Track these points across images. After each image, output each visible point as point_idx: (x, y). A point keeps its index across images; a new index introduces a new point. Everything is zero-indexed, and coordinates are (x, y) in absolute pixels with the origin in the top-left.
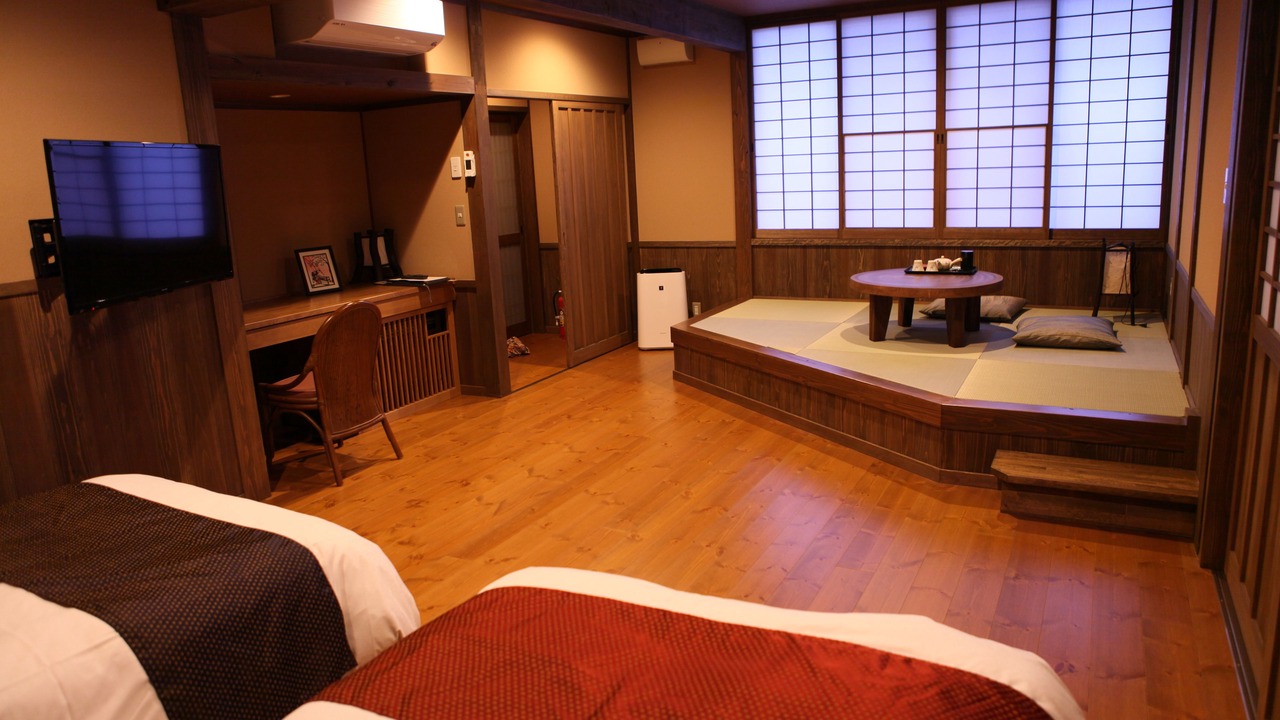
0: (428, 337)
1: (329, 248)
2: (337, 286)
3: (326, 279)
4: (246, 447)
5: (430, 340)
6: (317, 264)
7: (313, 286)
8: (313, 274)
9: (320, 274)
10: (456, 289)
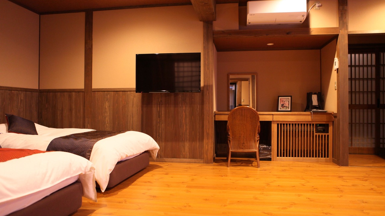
0: (315, 134)
1: (291, 96)
2: (289, 110)
3: (286, 107)
4: (207, 145)
5: (316, 135)
6: (284, 102)
7: (280, 109)
8: (282, 105)
9: (285, 105)
10: (334, 116)
